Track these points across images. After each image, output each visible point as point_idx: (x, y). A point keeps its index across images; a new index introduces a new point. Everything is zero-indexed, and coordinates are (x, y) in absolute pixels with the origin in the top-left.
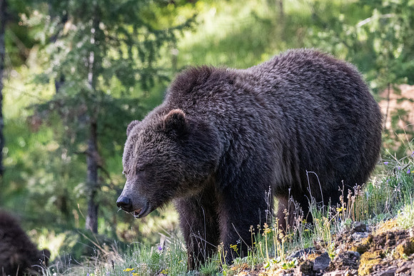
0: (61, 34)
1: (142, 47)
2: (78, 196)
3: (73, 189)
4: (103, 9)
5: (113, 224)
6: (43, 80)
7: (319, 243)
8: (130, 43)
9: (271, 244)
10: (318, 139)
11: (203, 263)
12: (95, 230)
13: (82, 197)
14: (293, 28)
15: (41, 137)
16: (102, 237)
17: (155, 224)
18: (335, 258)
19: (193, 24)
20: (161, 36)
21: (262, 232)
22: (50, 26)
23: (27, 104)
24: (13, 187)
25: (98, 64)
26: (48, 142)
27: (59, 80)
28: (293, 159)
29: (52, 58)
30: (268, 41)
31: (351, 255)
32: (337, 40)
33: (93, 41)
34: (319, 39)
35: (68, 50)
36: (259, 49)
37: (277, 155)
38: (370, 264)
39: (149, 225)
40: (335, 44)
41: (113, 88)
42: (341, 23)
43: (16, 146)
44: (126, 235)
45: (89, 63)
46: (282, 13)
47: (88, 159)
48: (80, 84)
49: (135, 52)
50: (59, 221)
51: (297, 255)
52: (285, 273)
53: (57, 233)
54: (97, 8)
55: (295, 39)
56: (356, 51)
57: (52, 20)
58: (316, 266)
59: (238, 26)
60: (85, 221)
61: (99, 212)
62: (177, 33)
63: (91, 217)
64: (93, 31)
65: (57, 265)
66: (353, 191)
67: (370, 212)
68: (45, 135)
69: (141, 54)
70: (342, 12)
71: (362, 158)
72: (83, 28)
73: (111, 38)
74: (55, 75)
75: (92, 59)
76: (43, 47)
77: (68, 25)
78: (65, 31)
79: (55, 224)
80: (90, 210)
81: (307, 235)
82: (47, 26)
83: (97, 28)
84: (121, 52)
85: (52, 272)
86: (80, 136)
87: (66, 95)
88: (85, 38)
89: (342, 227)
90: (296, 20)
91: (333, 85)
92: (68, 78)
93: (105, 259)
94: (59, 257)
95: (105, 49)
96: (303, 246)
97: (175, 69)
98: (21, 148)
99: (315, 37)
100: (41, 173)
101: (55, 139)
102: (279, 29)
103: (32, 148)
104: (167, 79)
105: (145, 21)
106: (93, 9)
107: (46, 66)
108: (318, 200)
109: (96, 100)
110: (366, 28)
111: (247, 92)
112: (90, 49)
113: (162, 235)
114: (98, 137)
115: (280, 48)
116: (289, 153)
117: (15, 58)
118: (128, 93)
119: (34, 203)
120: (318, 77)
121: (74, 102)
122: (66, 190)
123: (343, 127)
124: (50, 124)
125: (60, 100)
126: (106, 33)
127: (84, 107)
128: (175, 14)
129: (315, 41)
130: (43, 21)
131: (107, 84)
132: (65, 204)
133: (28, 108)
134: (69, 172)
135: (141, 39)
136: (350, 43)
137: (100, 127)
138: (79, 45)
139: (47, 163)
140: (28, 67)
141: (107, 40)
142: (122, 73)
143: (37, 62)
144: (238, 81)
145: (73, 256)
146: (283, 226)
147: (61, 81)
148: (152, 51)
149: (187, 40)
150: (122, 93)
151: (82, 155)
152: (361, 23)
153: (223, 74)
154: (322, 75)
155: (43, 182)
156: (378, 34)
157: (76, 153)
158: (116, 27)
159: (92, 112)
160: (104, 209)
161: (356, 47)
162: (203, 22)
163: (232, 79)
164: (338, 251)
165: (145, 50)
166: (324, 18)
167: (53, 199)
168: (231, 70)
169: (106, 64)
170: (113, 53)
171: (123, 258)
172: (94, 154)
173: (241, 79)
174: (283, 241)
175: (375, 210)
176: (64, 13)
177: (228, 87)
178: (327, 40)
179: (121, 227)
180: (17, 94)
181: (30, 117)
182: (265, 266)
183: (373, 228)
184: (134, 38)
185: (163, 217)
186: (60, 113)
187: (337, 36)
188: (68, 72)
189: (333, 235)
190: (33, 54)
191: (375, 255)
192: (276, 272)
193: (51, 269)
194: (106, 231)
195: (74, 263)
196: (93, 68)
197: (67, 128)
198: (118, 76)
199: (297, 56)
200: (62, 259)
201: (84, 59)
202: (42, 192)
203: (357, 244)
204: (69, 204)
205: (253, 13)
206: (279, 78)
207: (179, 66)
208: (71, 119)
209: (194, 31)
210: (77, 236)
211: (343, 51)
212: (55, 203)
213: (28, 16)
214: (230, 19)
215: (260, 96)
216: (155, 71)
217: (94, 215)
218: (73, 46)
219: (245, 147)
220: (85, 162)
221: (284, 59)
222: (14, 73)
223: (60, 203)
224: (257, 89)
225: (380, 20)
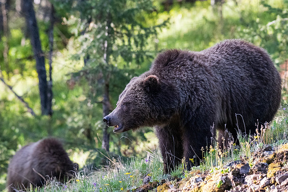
0: (87, 30)
1: (137, 38)
2: (97, 128)
3: (94, 124)
4: (113, 15)
5: (119, 146)
6: (76, 58)
7: (243, 158)
8: (129, 35)
9: (214, 158)
10: (243, 95)
11: (173, 169)
12: (108, 150)
13: (100, 129)
14: (228, 27)
15: (75, 93)
16: (112, 154)
17: (144, 146)
18: (253, 167)
19: (167, 24)
20: (148, 31)
21: (209, 151)
22: (81, 25)
23: (66, 73)
24: (58, 123)
25: (110, 48)
26: (79, 95)
27: (86, 58)
29: (82, 44)
30: (213, 34)
31: (263, 165)
32: (255, 34)
33: (107, 34)
34: (244, 33)
35: (92, 40)
36: (208, 39)
37: (218, 104)
38: (275, 170)
39: (140, 147)
40: (253, 36)
41: (119, 63)
42: (258, 24)
43: (60, 98)
44: (126, 153)
45: (104, 48)
46: (222, 18)
47: (104, 106)
48: (99, 60)
49: (132, 41)
50: (86, 143)
51: (230, 164)
52: (223, 176)
53: (85, 151)
54: (110, 14)
55: (230, 33)
56: (266, 41)
57: (82, 21)
58: (241, 172)
59: (195, 25)
60: (101, 144)
61: (110, 138)
62: (158, 29)
63: (105, 141)
64: (107, 28)
65: (84, 171)
66: (264, 126)
67: (274, 139)
68: (78, 91)
69: (136, 42)
70: (258, 17)
71: (270, 106)
72: (101, 26)
73: (118, 33)
74: (84, 55)
75: (106, 45)
76: (76, 38)
77: (92, 25)
78: (90, 28)
79: (83, 146)
80: (105, 137)
81: (236, 153)
82: (79, 25)
83: (109, 26)
84: (123, 41)
85: (82, 175)
86: (99, 92)
87: (90, 67)
88: (102, 33)
89: (257, 148)
90: (230, 22)
91: (252, 61)
92: (91, 57)
93: (113, 167)
94: (86, 166)
95: (114, 39)
96: (234, 159)
97: (156, 52)
98: (63, 99)
99: (242, 32)
100: (75, 114)
101: (83, 94)
102: (220, 27)
103: (70, 99)
104: (151, 57)
105: (139, 22)
106: (107, 15)
107: (78, 49)
108: (243, 131)
109: (108, 70)
110: (273, 27)
111: (200, 65)
112: (105, 39)
113: (148, 152)
114: (110, 93)
115: (220, 39)
116: (225, 103)
117: (60, 45)
118: (128, 66)
119: (70, 132)
120: (243, 56)
121: (96, 71)
122: (90, 125)
123: (258, 87)
124: (80, 85)
125: (86, 70)
126: (115, 29)
127: (101, 75)
128: (157, 17)
129: (241, 34)
130: (77, 22)
131: (115, 60)
132: (89, 133)
133: (67, 75)
134: (93, 114)
135: (136, 33)
136: (263, 35)
137: (111, 87)
138: (99, 36)
139: (79, 108)
140: (68, 50)
141: (115, 33)
142: (124, 54)
143: (73, 47)
144: (195, 59)
145: (95, 165)
146: (221, 147)
147: (87, 59)
148: (143, 41)
149: (164, 33)
150: (125, 66)
151: (100, 104)
152: (270, 24)
153: (186, 54)
154: (246, 56)
155: (76, 120)
156: (280, 30)
157: (96, 102)
158: (121, 26)
159: (106, 78)
160: (113, 137)
161: (266, 38)
162: (174, 23)
163: (192, 57)
164: (255, 162)
165: (138, 40)
166: (247, 21)
167: (82, 130)
168: (191, 52)
169: (114, 48)
170: (119, 42)
171: (124, 166)
172: (107, 103)
173: (197, 58)
174: (221, 156)
175: (277, 138)
176: (89, 17)
177: (189, 62)
178: (249, 33)
179: (124, 147)
180: (61, 66)
181: (68, 81)
182: (210, 171)
183: (276, 148)
184: (132, 32)
185: (149, 142)
186: (87, 78)
187: (255, 31)
188: (92, 53)
189: (252, 152)
190: (71, 42)
191: (277, 165)
192: (217, 175)
193: (81, 173)
194: (114, 150)
195: (95, 169)
196: (107, 51)
197: (91, 87)
198: (122, 55)
199: (231, 44)
200: (87, 167)
201: (101, 45)
202: (76, 126)
203: (266, 158)
204: (92, 133)
205: (204, 18)
206: (220, 57)
207: (159, 49)
208: (93, 82)
209: (168, 28)
210: (97, 153)
211: (258, 41)
212: (83, 133)
213: (67, 19)
214: (190, 21)
216: (144, 52)
217: (107, 140)
218: (95, 37)
219: (198, 99)
220: (102, 108)
221: (223, 46)
222: (59, 53)
223: (86, 133)
224: (207, 64)
225: (281, 22)
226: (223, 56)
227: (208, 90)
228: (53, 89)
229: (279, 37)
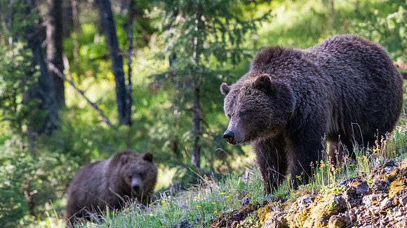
0: (173, 24)
1: (232, 33)
2: (185, 141)
3: (182, 135)
4: (204, 6)
5: (211, 161)
6: (160, 57)
7: (360, 175)
8: (223, 30)
9: (325, 175)
10: (357, 100)
11: (276, 189)
12: (198, 165)
13: (188, 141)
14: (341, 20)
15: (159, 98)
16: (203, 170)
17: (241, 161)
18: (372, 185)
19: (268, 17)
20: (246, 25)
21: (319, 166)
22: (166, 18)
23: (149, 74)
24: (139, 134)
25: (200, 46)
26: (163, 102)
27: (172, 57)
28: (339, 114)
29: (167, 41)
30: (323, 29)
31: (384, 183)
32: (373, 28)
33: (196, 29)
34: (360, 28)
35: (179, 36)
36: (317, 35)
38: (397, 189)
39: (237, 162)
40: (371, 31)
41: (211, 63)
42: (376, 16)
43: (141, 105)
44: (221, 169)
45: (194, 45)
46: (333, 9)
47: (193, 114)
48: (187, 60)
49: (227, 37)
50: (172, 159)
51: (345, 183)
52: (336, 196)
53: (170, 168)
54: (200, 5)
55: (343, 28)
56: (386, 36)
57: (167, 14)
58: (358, 191)
59: (301, 19)
60: (190, 159)
61: (201, 152)
62: (257, 23)
63: (195, 156)
64: (197, 22)
65: (171, 191)
66: (385, 137)
67: (397, 152)
68: (162, 97)
69: (231, 39)
70: (376, 8)
72: (189, 19)
73: (209, 27)
74: (169, 53)
75: (196, 42)
76: (160, 34)
77: (179, 18)
78: (177, 22)
79: (169, 161)
80: (195, 151)
81: (352, 169)
82: (163, 18)
83: (199, 19)
84: (217, 37)
85: (167, 196)
86: (187, 97)
87: (177, 68)
88: (191, 27)
89: (377, 162)
90: (342, 14)
92: (178, 56)
93: (205, 186)
94: (172, 185)
95: (206, 35)
96: (349, 176)
97: (255, 49)
98: (145, 106)
99: (357, 26)
100: (159, 124)
101: (169, 100)
102: (331, 21)
103: (152, 106)
104: (250, 56)
105: (234, 15)
106: (196, 6)
107: (163, 46)
108: (360, 143)
109: (198, 71)
110: (394, 20)
111: (309, 65)
112: (194, 34)
113: (247, 168)
114: (201, 99)
115: (331, 34)
116: (337, 110)
117: (140, 42)
118: (222, 65)
119: (154, 146)
120: (357, 55)
121: (184, 73)
122: (177, 137)
124: (165, 89)
125: (173, 72)
126: (206, 23)
127: (190, 77)
128: (256, 10)
129: (357, 29)
130: (160, 15)
131: (207, 60)
132: (176, 146)
133: (150, 77)
134: (181, 124)
135: (231, 28)
136: (382, 30)
137: (202, 91)
138: (187, 32)
139: (163, 117)
140: (150, 48)
141: (207, 28)
142: (218, 52)
143: (156, 45)
144: (303, 57)
145: (183, 184)
146: (334, 161)
147: (173, 58)
148: (239, 36)
149: (264, 28)
150: (218, 66)
151: (189, 111)
152: (390, 16)
154: (359, 54)
155: (160, 130)
156: (403, 24)
157: (184, 110)
158: (213, 19)
159: (196, 80)
160: (205, 150)
161: (386, 34)
162: (276, 15)
163: (298, 55)
164: (374, 180)
165: (234, 36)
166: (364, 13)
167: (167, 143)
168: (296, 49)
169: (206, 45)
170: (211, 38)
171: (218, 185)
172: (198, 110)
173: (305, 56)
174: (334, 173)
175: (400, 151)
176: (176, 9)
178: (365, 28)
179: (217, 163)
180: (142, 67)
181: (151, 84)
182: (321, 191)
183: (399, 163)
184: (226, 27)
185: (247, 156)
186: (173, 81)
187: (373, 25)
188: (178, 51)
189: (371, 168)
190: (153, 38)
191: (401, 183)
192: (329, 195)
193: (166, 193)
194: (206, 166)
195: (183, 189)
196: (197, 49)
197: (177, 91)
198: (215, 54)
200: (174, 186)
201: (190, 42)
202: (160, 137)
203: (388, 175)
204: (179, 146)
205: (312, 9)
206: (330, 56)
207: (259, 47)
208: (181, 85)
209: (270, 22)
210: (185, 170)
211: (377, 36)
212: (169, 146)
213: (150, 11)
214: (295, 13)
215: (319, 68)
216: (241, 51)
217: (197, 153)
218: (182, 33)
219: (310, 104)
220: (191, 116)
221: (332, 42)
222: (139, 52)
223: (172, 145)
224: (316, 64)
225: (404, 14)
226: (333, 54)
227: (320, 94)
228: (133, 95)
229: (402, 32)
